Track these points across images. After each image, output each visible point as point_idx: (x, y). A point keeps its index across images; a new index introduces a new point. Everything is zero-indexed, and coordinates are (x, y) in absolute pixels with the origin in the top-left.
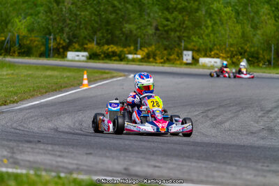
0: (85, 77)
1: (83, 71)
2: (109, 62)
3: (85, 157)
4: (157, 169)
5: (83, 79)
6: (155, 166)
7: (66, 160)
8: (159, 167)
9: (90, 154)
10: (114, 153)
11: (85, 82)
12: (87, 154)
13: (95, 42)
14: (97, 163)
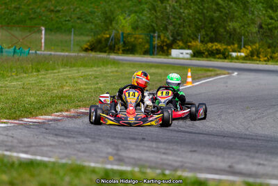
0: (189, 74)
1: (187, 69)
2: (213, 59)
3: (189, 155)
4: (261, 166)
5: (187, 77)
6: (259, 164)
7: (170, 158)
8: (263, 165)
9: (195, 151)
10: (219, 151)
11: (189, 80)
12: (191, 151)
13: (199, 40)
14: (202, 161)
